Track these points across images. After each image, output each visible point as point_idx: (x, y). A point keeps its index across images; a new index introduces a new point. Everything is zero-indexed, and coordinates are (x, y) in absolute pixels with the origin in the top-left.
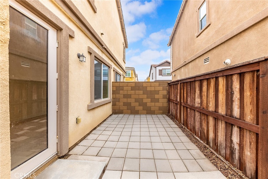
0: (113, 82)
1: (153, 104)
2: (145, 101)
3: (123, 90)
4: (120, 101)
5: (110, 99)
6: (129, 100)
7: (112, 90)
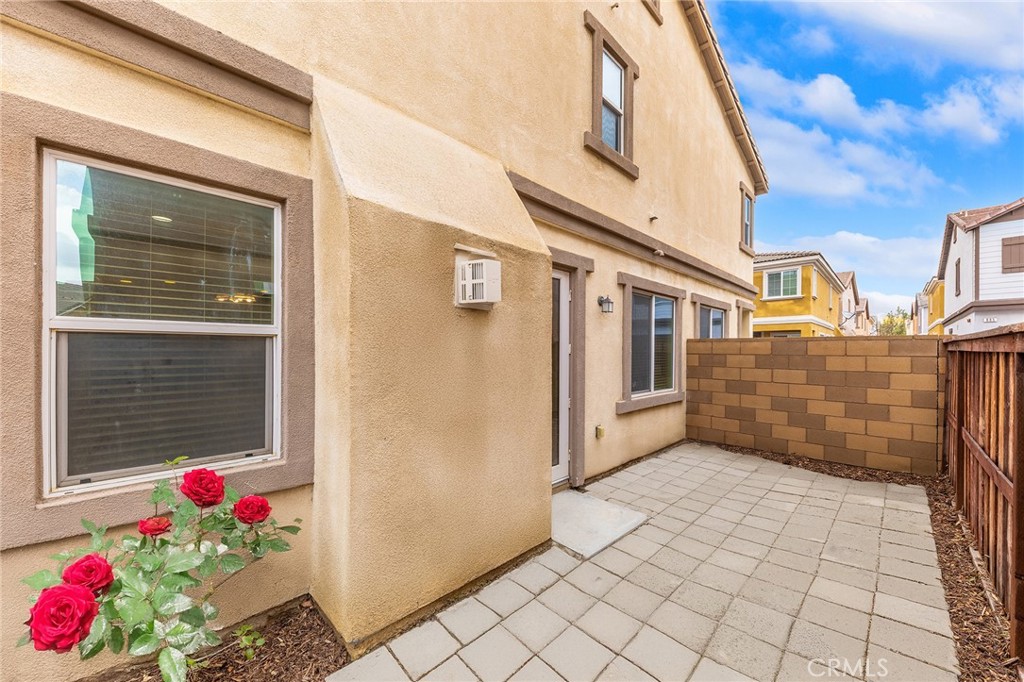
0: (688, 341)
1: (858, 425)
2: (815, 408)
3: (725, 366)
4: (714, 402)
5: (676, 392)
6: (747, 401)
7: (687, 366)
